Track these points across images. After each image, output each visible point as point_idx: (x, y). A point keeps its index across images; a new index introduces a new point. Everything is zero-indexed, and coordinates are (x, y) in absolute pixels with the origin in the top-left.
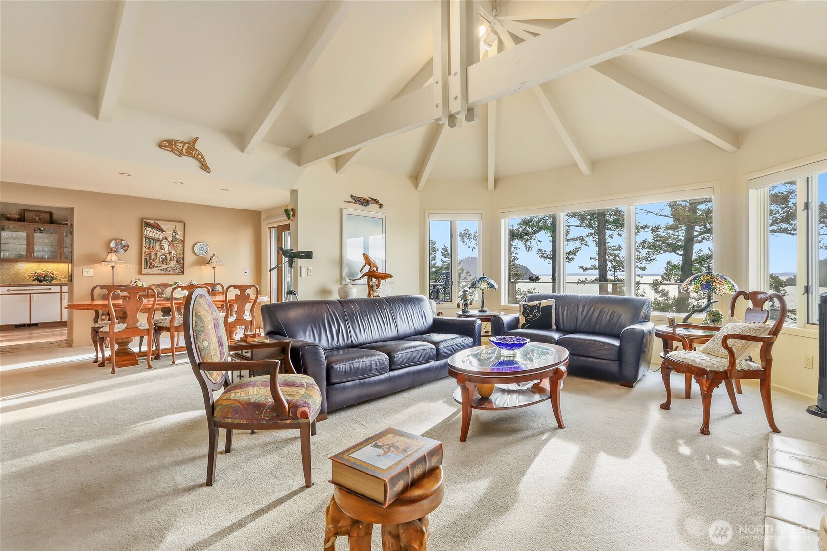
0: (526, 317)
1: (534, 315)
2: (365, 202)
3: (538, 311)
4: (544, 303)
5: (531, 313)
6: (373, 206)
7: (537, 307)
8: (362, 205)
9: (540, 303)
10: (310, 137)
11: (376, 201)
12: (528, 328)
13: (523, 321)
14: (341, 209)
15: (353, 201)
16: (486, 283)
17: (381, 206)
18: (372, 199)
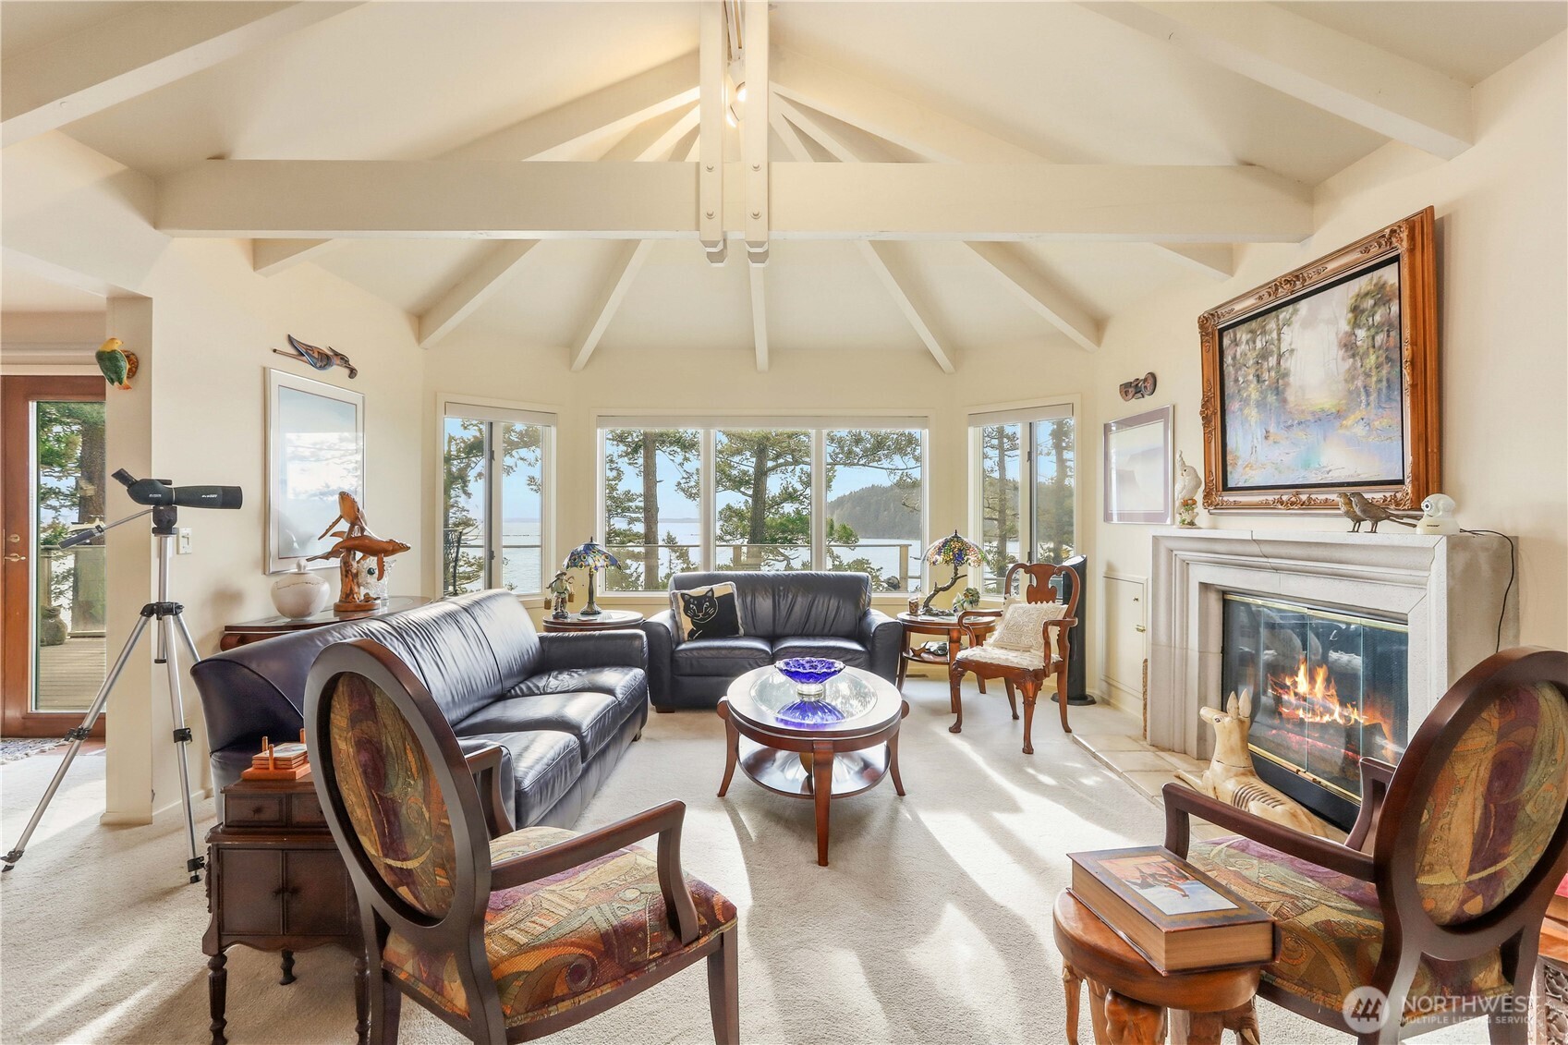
0: (692, 618)
1: (707, 613)
2: (324, 359)
3: (712, 605)
4: (720, 590)
5: (700, 610)
6: (337, 371)
7: (708, 597)
8: (315, 366)
9: (712, 590)
10: (219, 157)
11: (344, 360)
12: (701, 638)
13: (687, 625)
14: (265, 372)
15: (293, 352)
16: (603, 557)
17: (353, 373)
18: (337, 354)
